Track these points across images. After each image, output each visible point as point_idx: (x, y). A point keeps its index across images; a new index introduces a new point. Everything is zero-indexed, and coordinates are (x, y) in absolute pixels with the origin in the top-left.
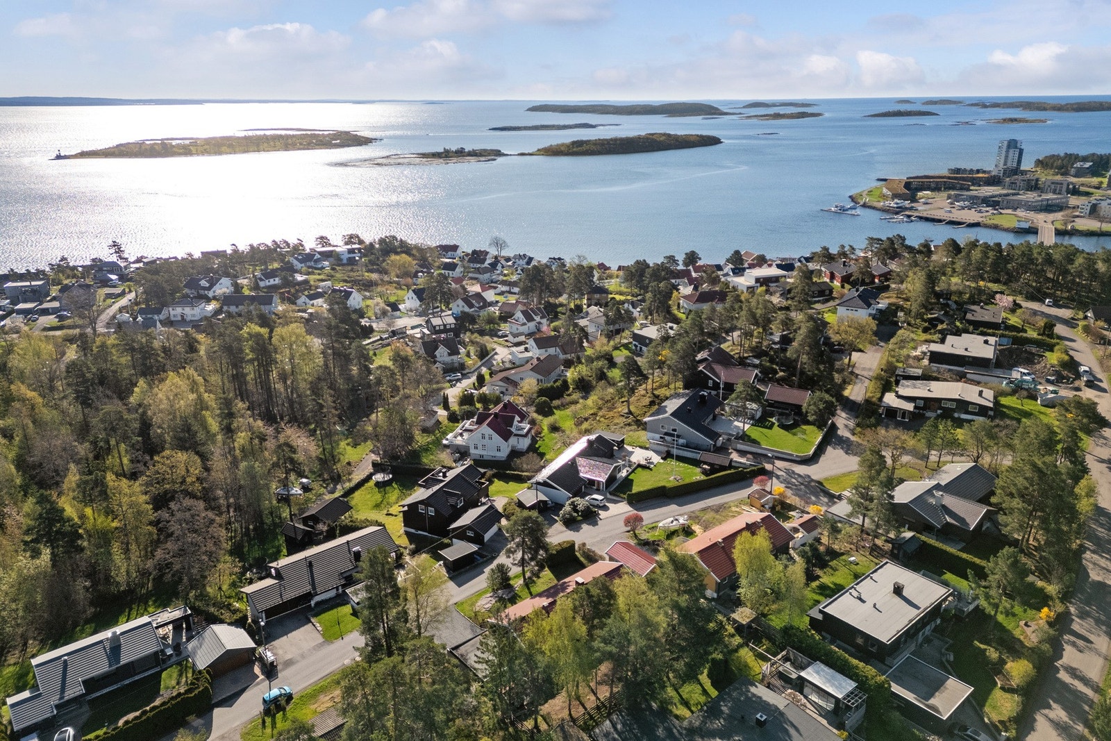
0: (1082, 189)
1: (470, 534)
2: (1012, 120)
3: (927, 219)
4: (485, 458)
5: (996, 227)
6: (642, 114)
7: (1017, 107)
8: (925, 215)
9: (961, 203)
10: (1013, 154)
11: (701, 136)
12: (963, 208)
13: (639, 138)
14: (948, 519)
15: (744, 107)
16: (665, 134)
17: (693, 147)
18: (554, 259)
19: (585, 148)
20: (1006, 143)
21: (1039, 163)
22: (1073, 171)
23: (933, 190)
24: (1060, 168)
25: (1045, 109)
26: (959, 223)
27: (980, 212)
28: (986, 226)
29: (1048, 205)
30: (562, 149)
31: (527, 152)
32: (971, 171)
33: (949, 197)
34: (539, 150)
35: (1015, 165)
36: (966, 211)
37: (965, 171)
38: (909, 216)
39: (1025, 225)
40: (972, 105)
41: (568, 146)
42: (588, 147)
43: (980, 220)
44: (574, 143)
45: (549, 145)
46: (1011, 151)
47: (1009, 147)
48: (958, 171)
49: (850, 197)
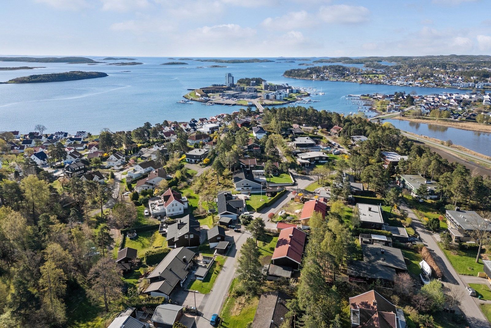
0: (258, 90)
1: (219, 238)
2: (216, 66)
3: (218, 104)
4: (174, 215)
5: (241, 105)
6: (54, 62)
7: (213, 61)
8: (216, 102)
9: (225, 97)
10: (231, 79)
11: (98, 73)
12: (227, 99)
13: (67, 73)
14: (355, 189)
15: (104, 60)
16: (79, 72)
17: (95, 78)
18: (80, 132)
19: (38, 79)
20: (227, 75)
21: (239, 81)
22: (251, 84)
23: (212, 93)
24: (247, 83)
25: (223, 62)
26: (229, 105)
27: (233, 100)
28: (238, 105)
29: (253, 96)
30: (25, 79)
31: (3, 82)
32: (220, 85)
33: (220, 95)
34: (10, 81)
35: (232, 82)
36: (228, 100)
37: (217, 85)
38: (211, 103)
39: (251, 104)
40: (197, 60)
41: (28, 78)
42: (40, 78)
43: (236, 103)
44: (31, 76)
45: (16, 78)
46: (230, 77)
47: (229, 76)
48: (215, 85)
49: (183, 97)
